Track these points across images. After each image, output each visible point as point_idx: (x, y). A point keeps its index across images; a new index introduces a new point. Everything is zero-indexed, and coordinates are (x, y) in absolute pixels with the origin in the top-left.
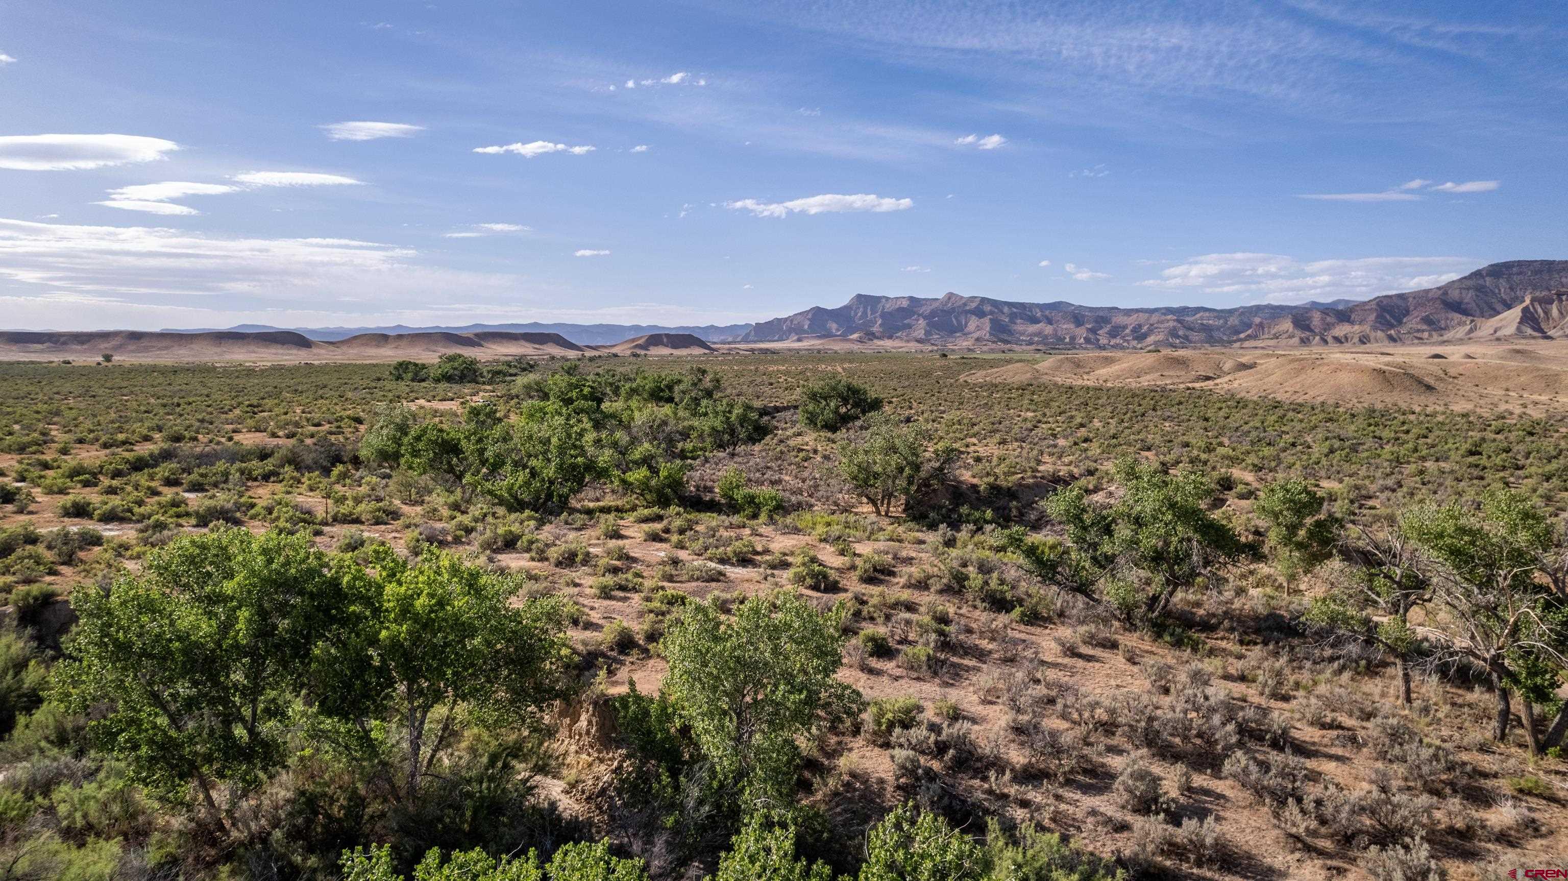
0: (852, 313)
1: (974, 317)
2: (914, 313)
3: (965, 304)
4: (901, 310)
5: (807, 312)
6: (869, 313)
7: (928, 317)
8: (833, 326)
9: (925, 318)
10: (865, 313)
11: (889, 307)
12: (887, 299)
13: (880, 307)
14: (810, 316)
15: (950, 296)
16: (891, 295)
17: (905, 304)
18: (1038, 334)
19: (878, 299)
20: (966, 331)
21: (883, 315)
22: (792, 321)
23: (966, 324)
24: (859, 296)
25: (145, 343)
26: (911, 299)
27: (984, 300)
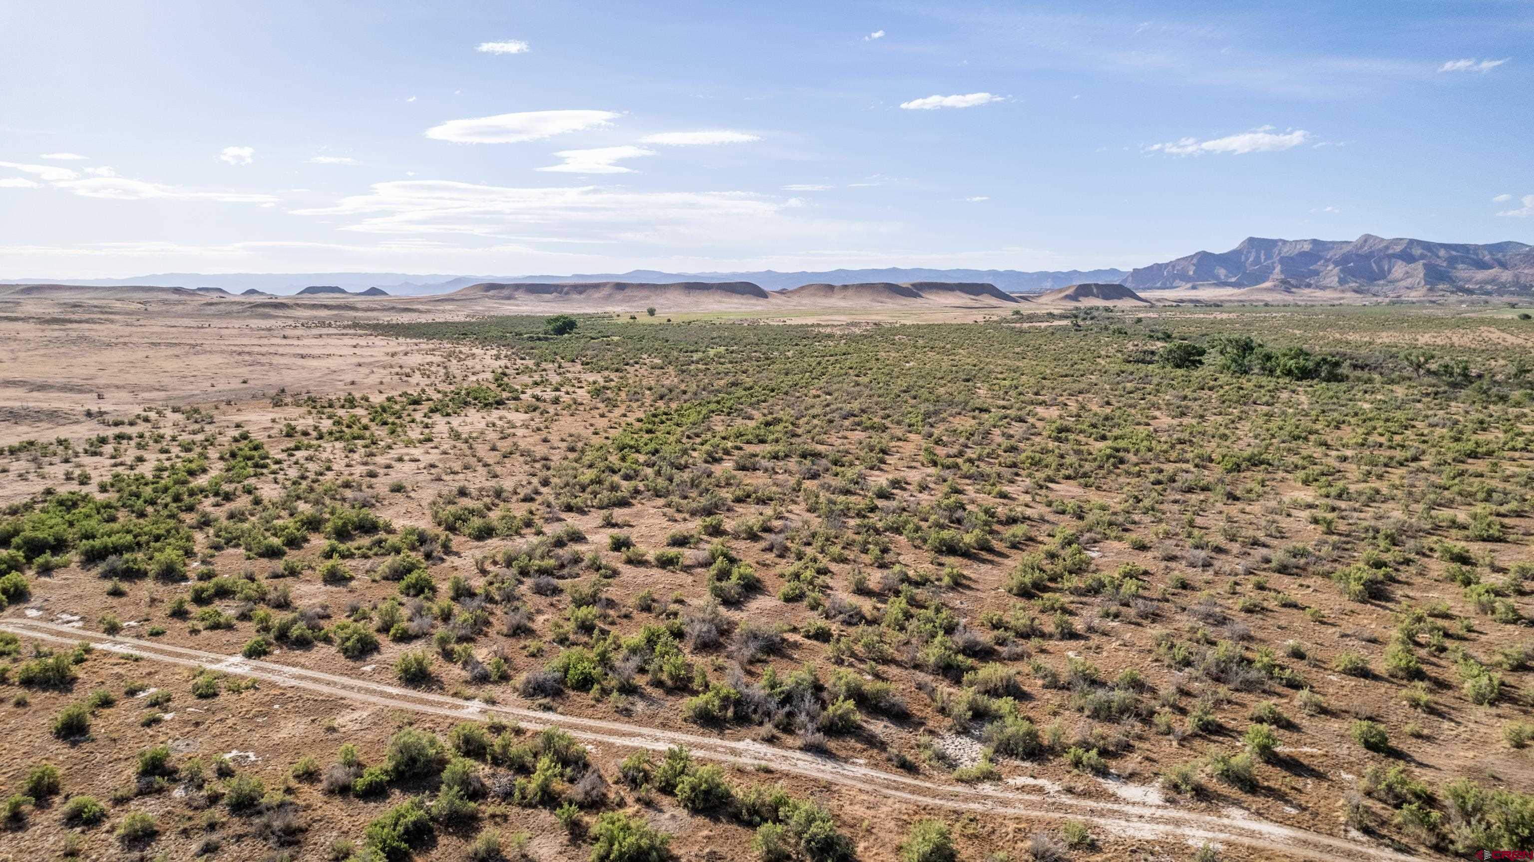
0: (1243, 258)
1: (1400, 262)
2: (1320, 258)
3: (1387, 248)
4: (1302, 254)
5: (1192, 257)
6: (1263, 257)
7: (1342, 262)
8: (1222, 272)
9: (1336, 264)
10: (1258, 257)
11: (1286, 251)
12: (1284, 242)
13: (1276, 251)
14: (1195, 261)
15: (1367, 238)
16: (1290, 238)
17: (1307, 247)
18: (1493, 281)
19: (1273, 243)
20: (1391, 277)
21: (1283, 261)
22: (1174, 267)
23: (1390, 271)
24: (1251, 240)
25: (628, 292)
26: (1315, 242)
27: (1412, 242)
